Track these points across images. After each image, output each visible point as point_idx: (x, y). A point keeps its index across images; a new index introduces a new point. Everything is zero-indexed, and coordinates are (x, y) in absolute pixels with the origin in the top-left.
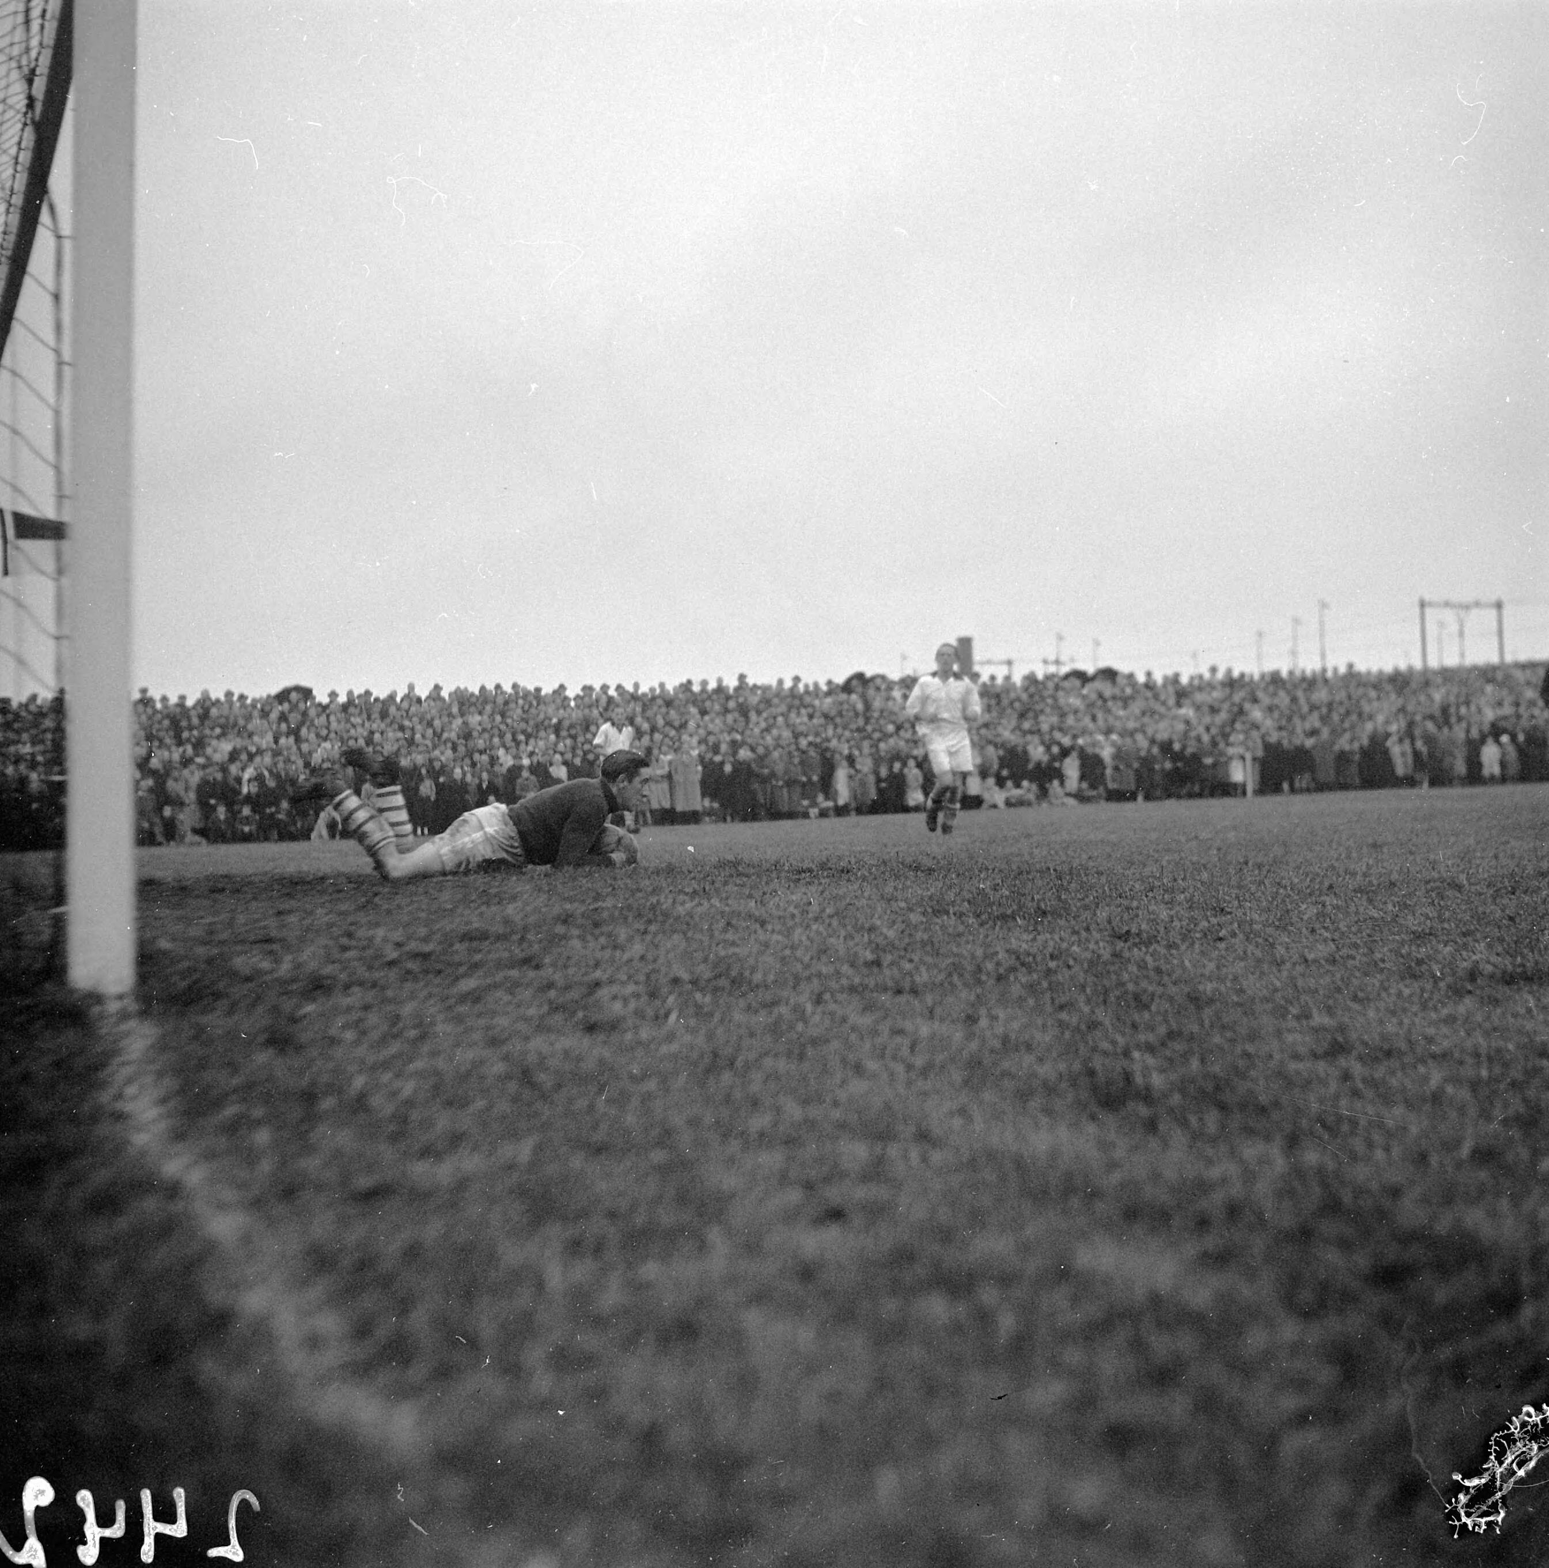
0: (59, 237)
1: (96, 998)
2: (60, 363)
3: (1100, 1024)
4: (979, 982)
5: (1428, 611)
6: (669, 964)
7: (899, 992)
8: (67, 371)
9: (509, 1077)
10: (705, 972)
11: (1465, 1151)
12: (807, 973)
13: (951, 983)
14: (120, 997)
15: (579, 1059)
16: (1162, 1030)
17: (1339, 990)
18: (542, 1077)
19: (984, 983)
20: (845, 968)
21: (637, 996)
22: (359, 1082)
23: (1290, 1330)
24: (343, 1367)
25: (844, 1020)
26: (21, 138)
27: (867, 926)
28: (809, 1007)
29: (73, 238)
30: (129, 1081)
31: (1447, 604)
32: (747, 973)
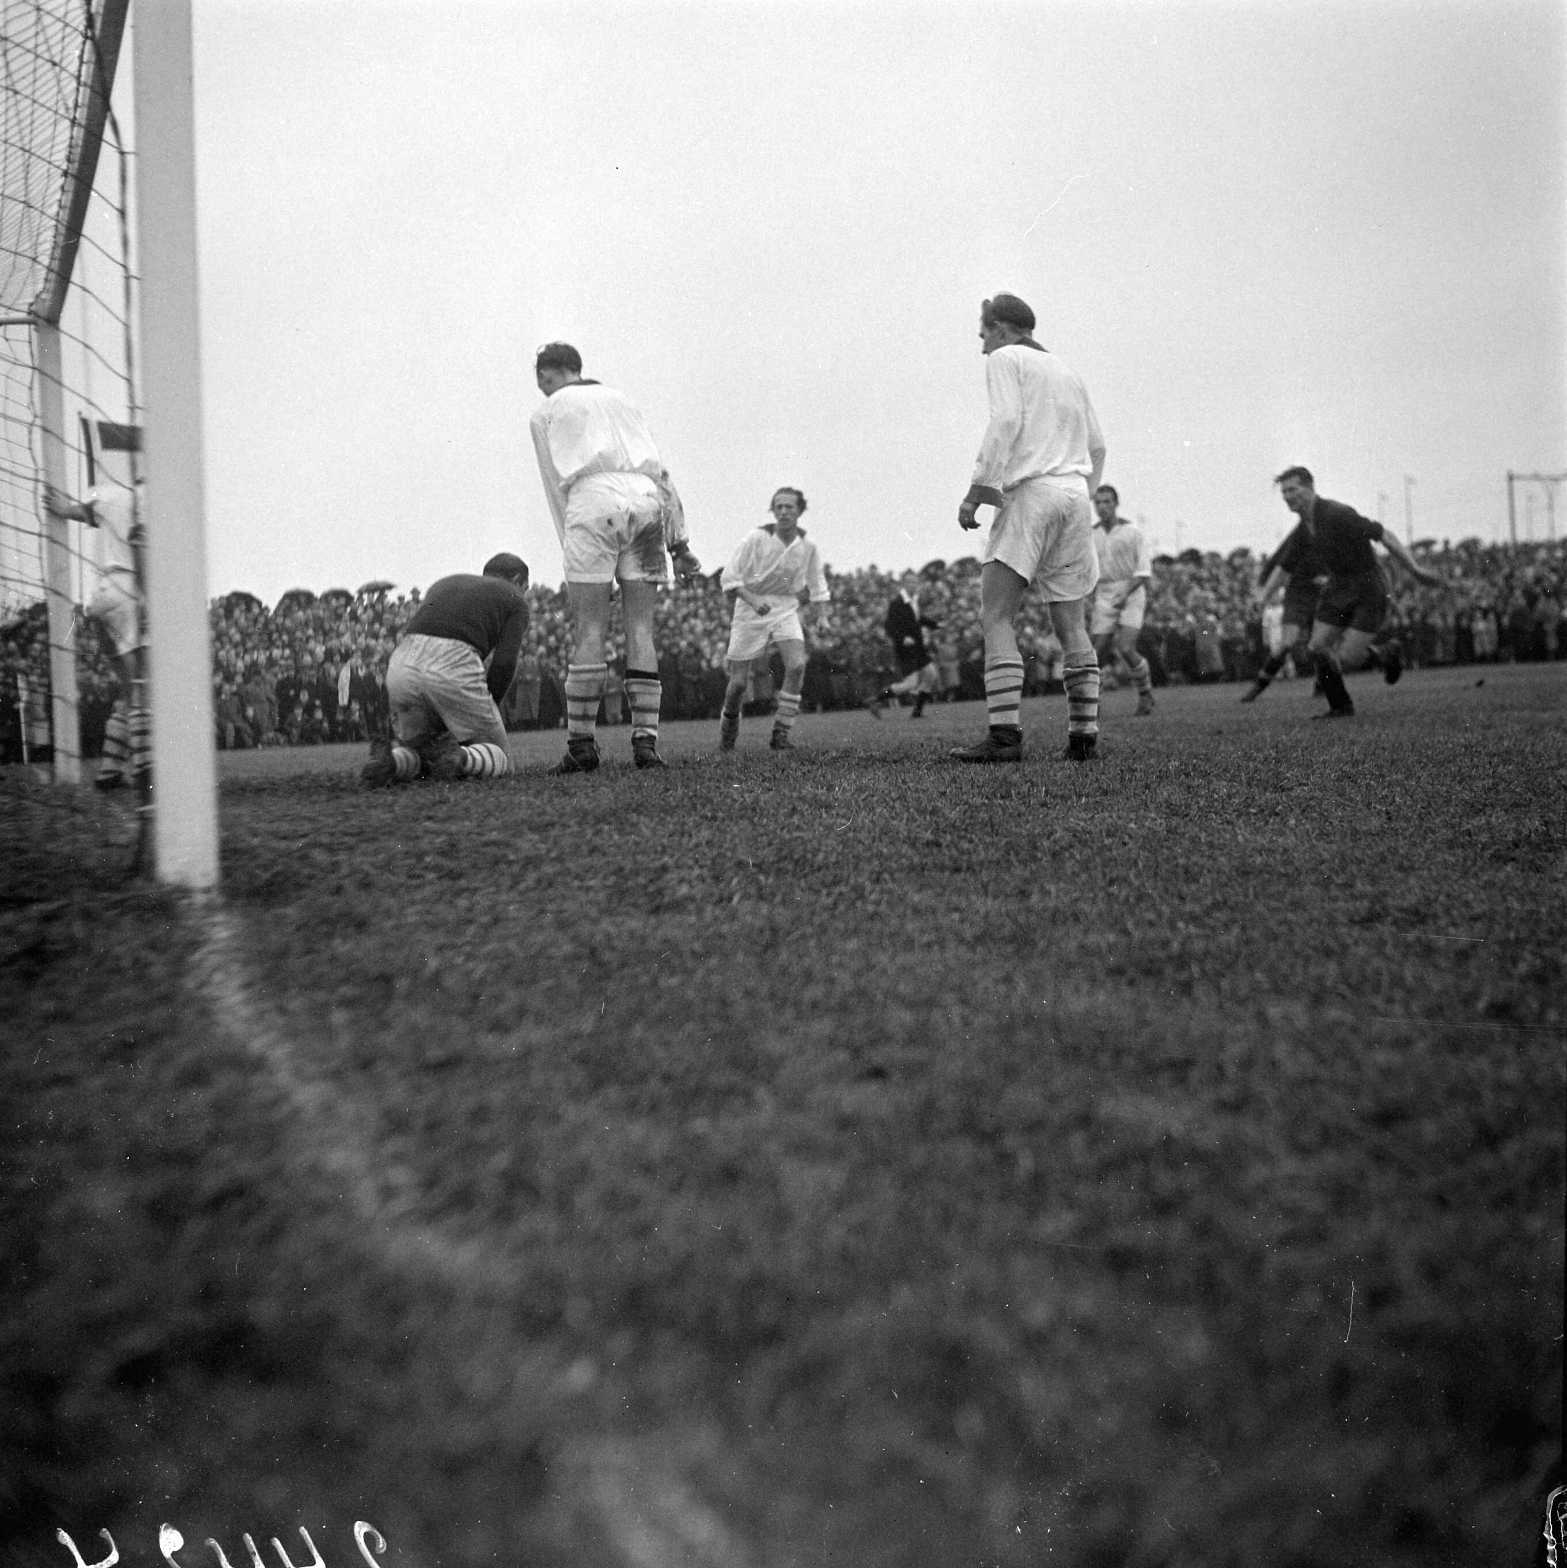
0: (122, 153)
1: (183, 891)
2: (128, 278)
3: (1149, 896)
4: (1035, 859)
5: (1517, 484)
6: (733, 850)
7: (957, 870)
8: (134, 283)
9: (577, 957)
10: (768, 854)
11: (1481, 1005)
12: (868, 854)
13: (1008, 861)
14: (207, 891)
15: (643, 940)
16: (1209, 901)
17: (1384, 860)
18: (607, 956)
19: (1041, 859)
20: (905, 849)
21: (702, 879)
22: (433, 963)
23: (1289, 1165)
24: (411, 1212)
25: (901, 899)
26: (83, 51)
27: (930, 808)
28: (868, 886)
29: (136, 154)
30: (216, 969)
31: (1536, 477)
32: (809, 856)
